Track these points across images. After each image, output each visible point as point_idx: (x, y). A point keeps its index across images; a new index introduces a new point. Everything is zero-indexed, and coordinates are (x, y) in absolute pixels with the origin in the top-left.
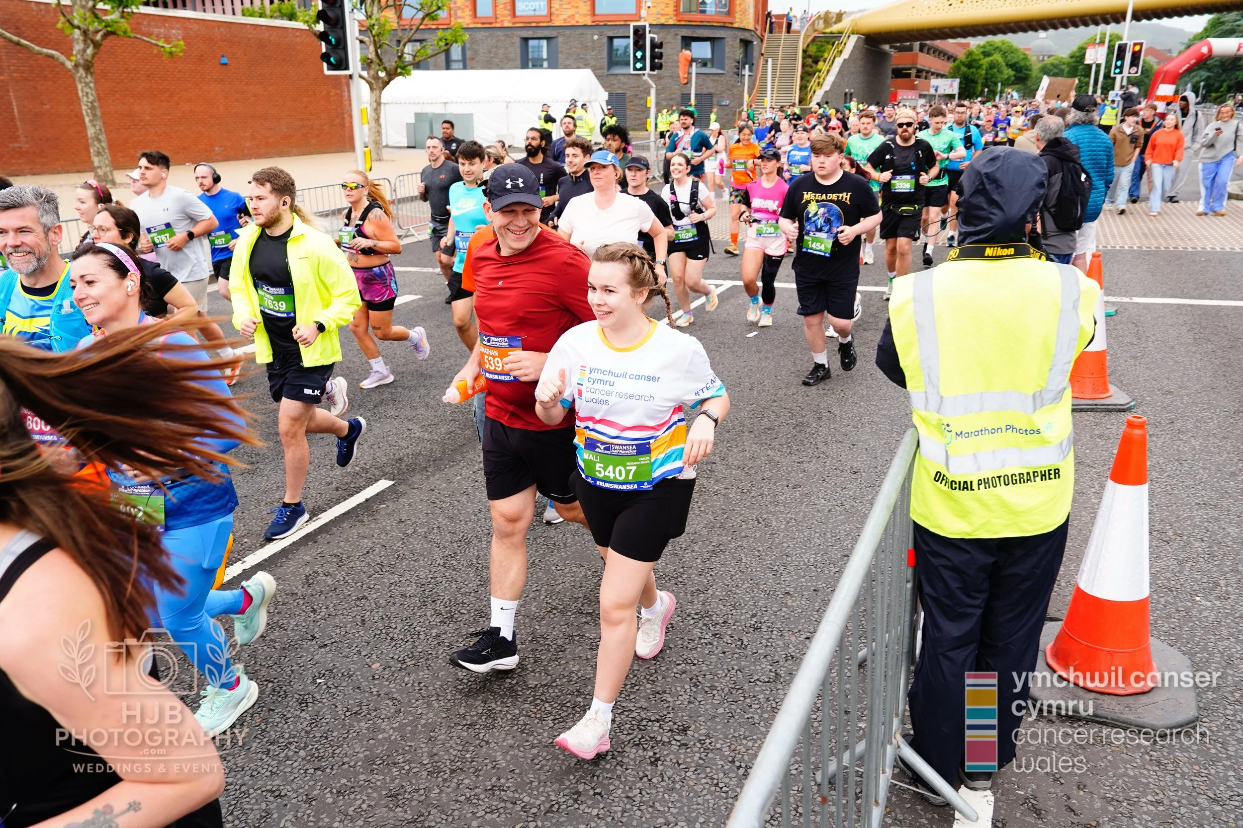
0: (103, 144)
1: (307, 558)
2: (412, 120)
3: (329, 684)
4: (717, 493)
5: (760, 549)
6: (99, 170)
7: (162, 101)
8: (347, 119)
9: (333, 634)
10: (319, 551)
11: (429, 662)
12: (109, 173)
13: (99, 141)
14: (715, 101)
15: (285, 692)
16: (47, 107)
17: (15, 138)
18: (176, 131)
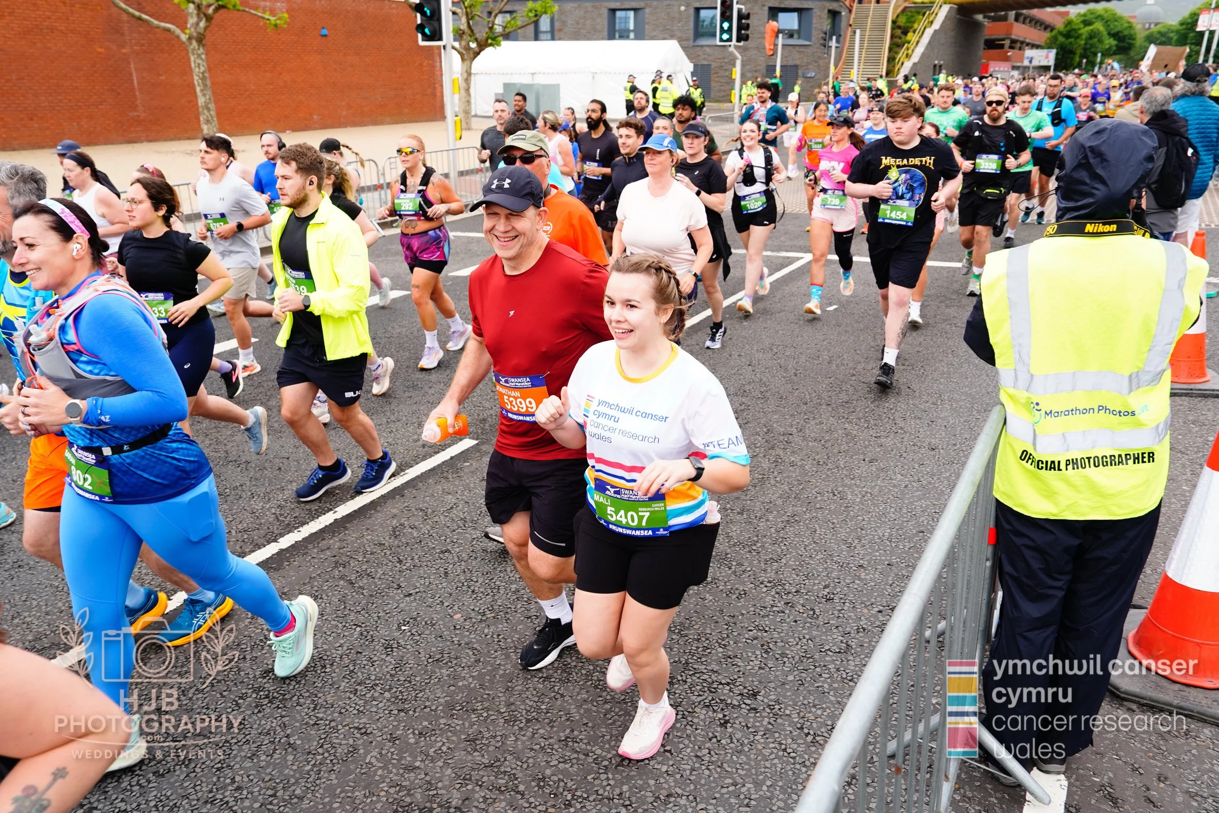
0: (212, 113)
1: (395, 511)
2: (500, 90)
3: (413, 631)
4: (792, 464)
5: (835, 521)
7: (266, 71)
8: (438, 90)
9: (418, 585)
10: (406, 504)
11: (508, 616)
13: (209, 110)
14: (800, 73)
15: (372, 636)
16: (163, 78)
17: (134, 107)
18: (278, 100)
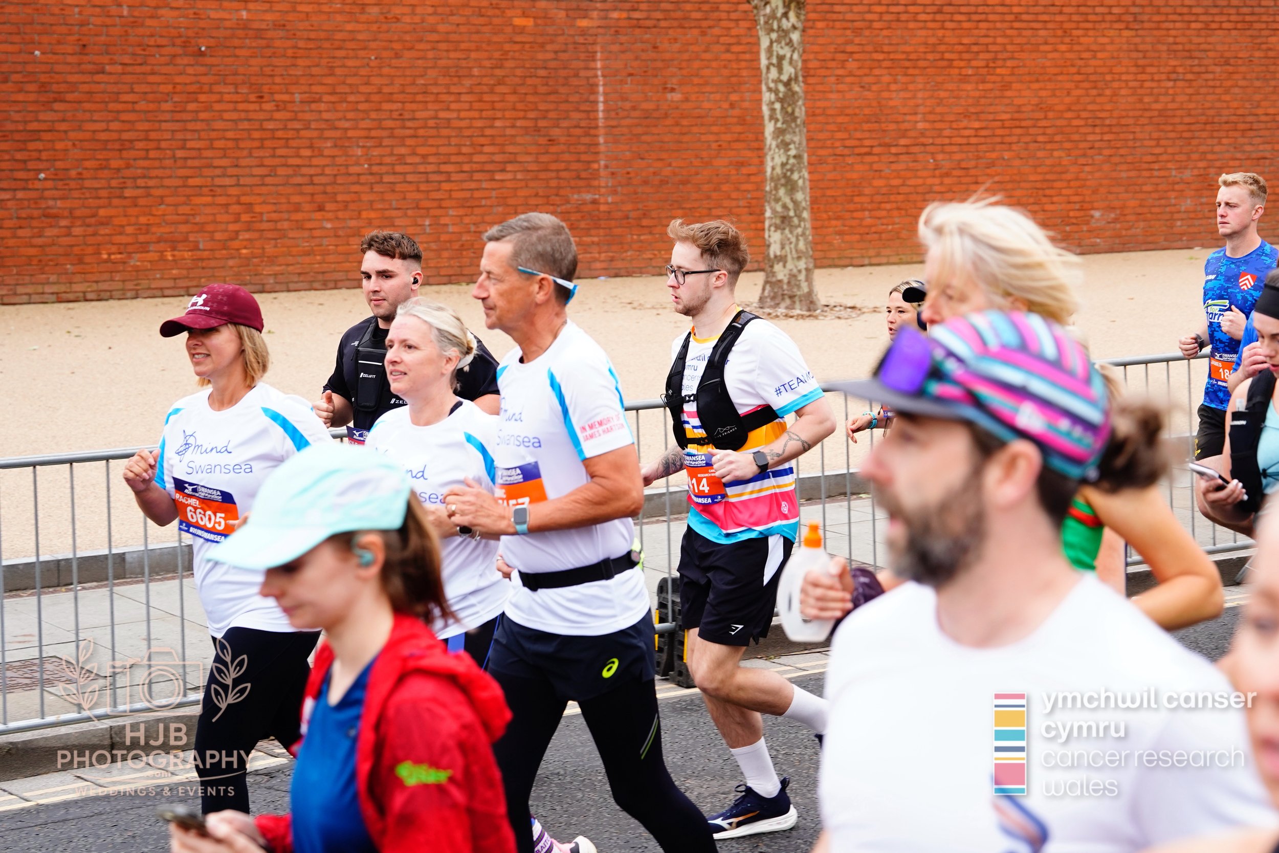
0: (799, 196)
6: (778, 267)
7: (964, 79)
12: (802, 277)
13: (792, 187)
16: (677, 96)
17: (587, 179)
18: (992, 164)
